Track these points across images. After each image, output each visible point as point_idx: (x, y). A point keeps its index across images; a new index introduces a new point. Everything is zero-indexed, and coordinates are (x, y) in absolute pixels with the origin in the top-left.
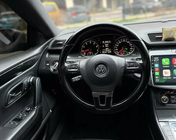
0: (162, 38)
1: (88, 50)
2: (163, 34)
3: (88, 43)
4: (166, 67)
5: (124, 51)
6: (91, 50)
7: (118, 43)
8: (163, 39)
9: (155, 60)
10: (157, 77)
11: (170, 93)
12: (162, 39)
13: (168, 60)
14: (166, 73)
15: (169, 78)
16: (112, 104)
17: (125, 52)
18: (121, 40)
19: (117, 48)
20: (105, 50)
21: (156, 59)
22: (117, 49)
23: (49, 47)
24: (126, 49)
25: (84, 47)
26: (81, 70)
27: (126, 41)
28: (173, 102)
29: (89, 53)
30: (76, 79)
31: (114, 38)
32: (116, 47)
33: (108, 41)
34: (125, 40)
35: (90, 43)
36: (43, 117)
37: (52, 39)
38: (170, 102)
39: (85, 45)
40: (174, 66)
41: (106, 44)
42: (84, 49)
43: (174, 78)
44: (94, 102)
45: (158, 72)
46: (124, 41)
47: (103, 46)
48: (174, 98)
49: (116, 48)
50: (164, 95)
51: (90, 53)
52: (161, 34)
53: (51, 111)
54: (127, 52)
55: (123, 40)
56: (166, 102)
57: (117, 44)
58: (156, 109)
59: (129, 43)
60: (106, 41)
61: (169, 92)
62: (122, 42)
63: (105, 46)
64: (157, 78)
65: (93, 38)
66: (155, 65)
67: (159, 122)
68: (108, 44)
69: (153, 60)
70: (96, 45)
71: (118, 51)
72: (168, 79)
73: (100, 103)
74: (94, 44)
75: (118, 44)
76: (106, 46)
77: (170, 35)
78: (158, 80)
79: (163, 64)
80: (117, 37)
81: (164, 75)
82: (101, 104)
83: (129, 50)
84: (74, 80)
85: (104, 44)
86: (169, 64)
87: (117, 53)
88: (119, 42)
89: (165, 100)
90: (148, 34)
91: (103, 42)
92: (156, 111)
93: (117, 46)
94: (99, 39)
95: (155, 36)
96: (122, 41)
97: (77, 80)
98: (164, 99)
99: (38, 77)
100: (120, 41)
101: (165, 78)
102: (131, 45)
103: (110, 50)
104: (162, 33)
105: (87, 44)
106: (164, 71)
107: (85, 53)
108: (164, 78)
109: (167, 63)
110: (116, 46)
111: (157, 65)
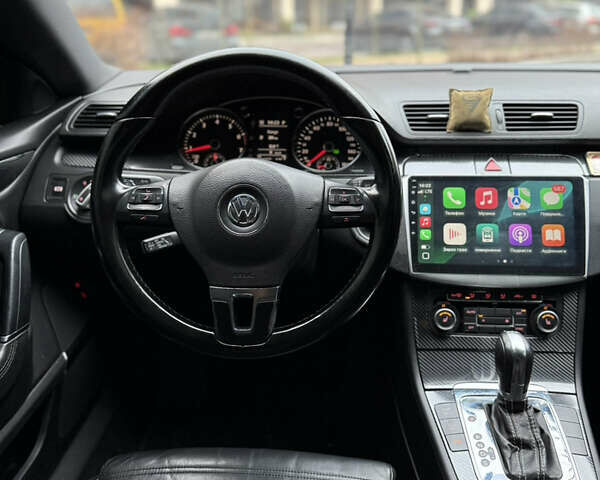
0: (447, 119)
1: (208, 147)
2: (452, 108)
3: (210, 122)
4: (453, 213)
5: (329, 159)
6: (219, 146)
7: (311, 129)
8: (451, 124)
9: (421, 192)
10: (424, 247)
11: (463, 297)
12: (445, 125)
13: (461, 191)
14: (453, 234)
15: (460, 250)
16: (276, 325)
17: (332, 162)
18: (320, 122)
19: (305, 148)
20: (268, 152)
21: (425, 188)
22: (306, 151)
23: (68, 127)
24: (337, 152)
25: (195, 135)
26: (173, 210)
27: (337, 125)
28: (470, 328)
29: (211, 160)
30: (158, 241)
31: (299, 113)
32: (305, 145)
33: (277, 123)
34: (332, 120)
35: (217, 122)
36: (36, 374)
37: (80, 98)
38: (460, 329)
39: (198, 129)
40: (480, 213)
41: (269, 132)
42: (192, 142)
43: (477, 250)
44: (216, 322)
45: (429, 232)
46: (328, 124)
47: (261, 137)
48: (473, 315)
49: (302, 148)
50: (444, 306)
51: (216, 157)
52: (444, 108)
53: (64, 354)
54: (337, 163)
55: (325, 122)
56: (448, 326)
57: (307, 134)
58: (418, 350)
59: (344, 132)
60: (270, 120)
61: (459, 295)
62: (321, 127)
63: (266, 136)
64: (424, 250)
65: (225, 107)
66: (421, 206)
67: (425, 390)
68: (276, 132)
69: (416, 190)
70: (235, 131)
71: (310, 156)
72: (458, 254)
73: (234, 324)
74: (230, 126)
75: (311, 132)
76: (271, 138)
77: (472, 111)
78: (426, 256)
79: (446, 205)
80: (308, 109)
81: (447, 240)
82: (239, 325)
83: (344, 158)
84: (151, 247)
85: (264, 131)
86: (464, 205)
87: (305, 164)
88: (315, 128)
89: (445, 320)
90: (405, 106)
91: (262, 122)
92: (417, 354)
93: (306, 138)
94: (245, 113)
95: (426, 115)
96: (322, 125)
97: (161, 247)
98: (444, 316)
99: (20, 231)
100: (317, 124)
101: (449, 250)
102: (352, 139)
103: (283, 153)
104: (447, 106)
105: (204, 125)
106: (448, 227)
107: (197, 157)
108: (445, 249)
109: (459, 203)
110: (303, 141)
111: (425, 209)
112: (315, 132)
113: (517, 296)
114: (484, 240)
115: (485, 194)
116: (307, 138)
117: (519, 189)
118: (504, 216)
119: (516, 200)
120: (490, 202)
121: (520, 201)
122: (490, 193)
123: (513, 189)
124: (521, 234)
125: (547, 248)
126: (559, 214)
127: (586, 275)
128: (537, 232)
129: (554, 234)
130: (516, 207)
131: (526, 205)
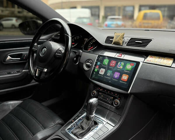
4: (104, 66)
9: (100, 59)
12: (112, 42)
13: (108, 61)
28: (99, 98)
43: (105, 77)
45: (97, 69)
48: (101, 95)
50: (94, 90)
52: (113, 38)
61: (99, 88)
64: (94, 74)
69: (99, 58)
72: (100, 77)
77: (117, 39)
79: (103, 63)
81: (100, 73)
85: (84, 41)
86: (107, 64)
89: (93, 94)
91: (85, 39)
108: (99, 75)
110: (90, 44)
111: (99, 63)
112: (94, 42)
113: (112, 93)
114: (108, 75)
115: (113, 62)
116: (91, 44)
117: (122, 62)
118: (115, 69)
119: (120, 66)
120: (113, 65)
121: (121, 66)
122: (114, 62)
123: (120, 62)
124: (117, 75)
125: (122, 81)
126: (129, 72)
127: (129, 92)
128: (121, 76)
129: (125, 77)
130: (119, 67)
131: (121, 67)
